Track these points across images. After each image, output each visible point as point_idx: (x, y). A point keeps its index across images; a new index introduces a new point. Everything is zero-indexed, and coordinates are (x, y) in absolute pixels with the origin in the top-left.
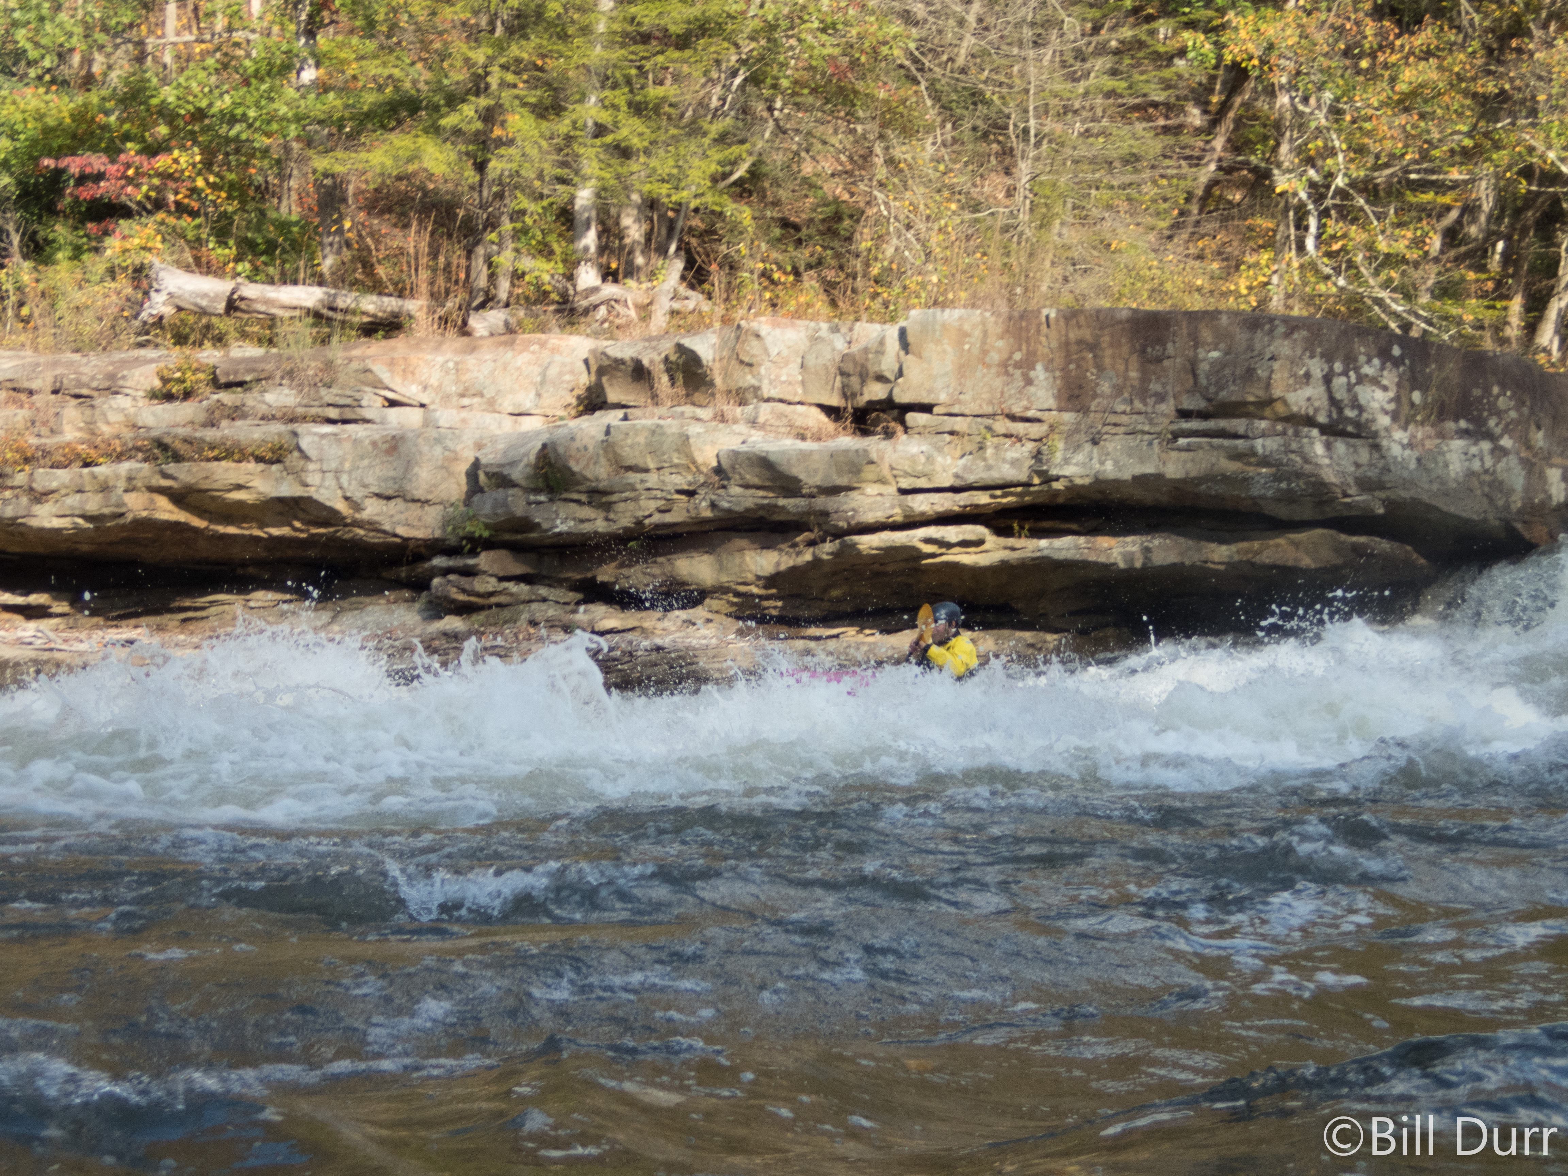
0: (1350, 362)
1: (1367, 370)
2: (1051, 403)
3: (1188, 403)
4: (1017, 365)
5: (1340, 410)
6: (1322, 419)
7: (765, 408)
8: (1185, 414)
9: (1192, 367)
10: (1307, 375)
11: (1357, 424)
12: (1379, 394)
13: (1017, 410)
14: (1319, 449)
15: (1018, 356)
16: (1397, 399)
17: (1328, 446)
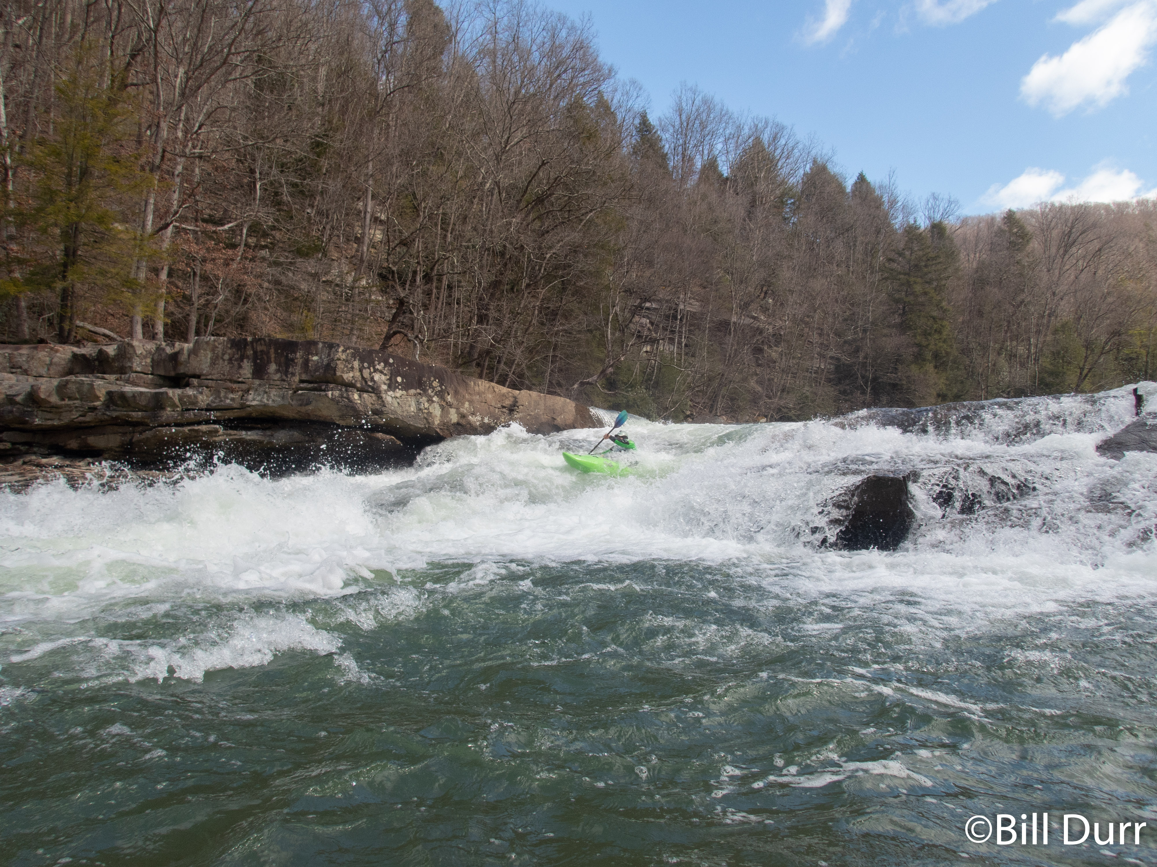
0: (372, 364)
1: (378, 367)
2: (250, 376)
3: (304, 377)
4: (236, 360)
5: (366, 382)
6: (359, 385)
7: (134, 375)
8: (302, 381)
9: (306, 362)
10: (352, 368)
11: (373, 388)
12: (383, 377)
13: (235, 378)
14: (356, 396)
15: (236, 356)
16: (390, 379)
17: (360, 396)
